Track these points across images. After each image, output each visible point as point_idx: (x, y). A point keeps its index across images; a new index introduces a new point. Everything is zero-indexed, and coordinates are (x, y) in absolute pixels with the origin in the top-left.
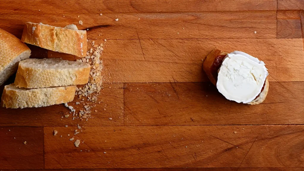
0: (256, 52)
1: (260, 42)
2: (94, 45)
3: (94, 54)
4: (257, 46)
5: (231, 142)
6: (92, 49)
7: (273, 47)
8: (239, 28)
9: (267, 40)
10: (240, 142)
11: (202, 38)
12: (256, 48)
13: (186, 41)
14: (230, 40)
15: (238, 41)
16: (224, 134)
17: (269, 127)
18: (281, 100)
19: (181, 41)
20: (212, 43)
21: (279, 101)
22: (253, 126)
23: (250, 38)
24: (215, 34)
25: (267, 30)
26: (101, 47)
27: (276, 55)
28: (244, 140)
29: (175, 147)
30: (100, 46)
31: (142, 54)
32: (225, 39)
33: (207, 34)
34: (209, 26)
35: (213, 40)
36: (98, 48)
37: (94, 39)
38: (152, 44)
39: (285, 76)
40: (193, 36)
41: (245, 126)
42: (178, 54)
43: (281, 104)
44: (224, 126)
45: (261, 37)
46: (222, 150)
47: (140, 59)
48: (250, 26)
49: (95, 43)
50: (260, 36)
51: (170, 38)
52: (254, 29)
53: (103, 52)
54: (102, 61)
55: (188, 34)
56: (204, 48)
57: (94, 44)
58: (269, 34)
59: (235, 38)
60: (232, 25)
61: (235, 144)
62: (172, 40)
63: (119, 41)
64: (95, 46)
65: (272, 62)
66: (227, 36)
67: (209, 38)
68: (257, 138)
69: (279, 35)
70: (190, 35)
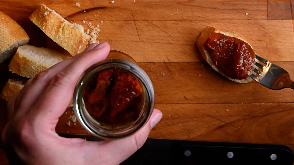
0: (248, 33)
1: (251, 23)
2: (90, 27)
3: (91, 35)
4: (248, 27)
5: (223, 120)
6: (88, 30)
7: (263, 28)
8: (231, 10)
9: (258, 21)
10: (232, 119)
11: (195, 19)
12: (247, 29)
13: (180, 23)
14: (222, 21)
15: (230, 23)
16: (217, 112)
17: (260, 106)
19: (175, 22)
20: (205, 24)
22: (244, 104)
23: (241, 19)
24: (207, 15)
25: (258, 12)
26: (98, 28)
27: (267, 35)
28: (235, 118)
29: (169, 125)
30: (96, 27)
31: (137, 35)
32: (217, 21)
33: (200, 16)
34: (202, 8)
35: (206, 21)
36: (94, 29)
37: (91, 21)
38: (147, 25)
39: (276, 56)
40: (186, 18)
41: (236, 104)
42: (172, 35)
44: (216, 105)
46: (215, 127)
47: (136, 40)
48: (242, 8)
49: (92, 25)
50: (251, 18)
51: (164, 20)
52: (245, 11)
53: (100, 33)
54: (98, 42)
55: (182, 16)
56: (197, 29)
57: (90, 25)
58: (260, 16)
59: (227, 19)
60: (224, 7)
61: (228, 122)
62: (166, 21)
63: (115, 22)
64: (92, 27)
65: (262, 42)
66: (219, 18)
67: (202, 20)
68: (248, 115)
69: (269, 17)
70: (184, 17)
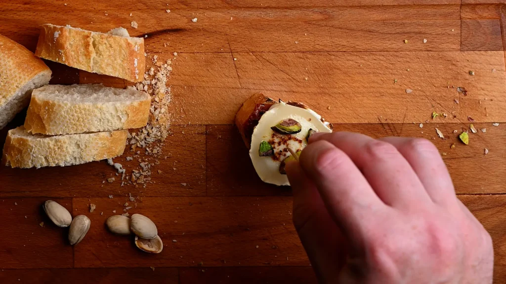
0: (426, 74)
1: (433, 57)
2: (156, 63)
3: (156, 77)
4: (428, 63)
6: (152, 69)
7: (454, 64)
8: (398, 33)
9: (445, 54)
11: (336, 50)
12: (425, 67)
13: (309, 56)
14: (382, 53)
15: (397, 56)
18: (469, 153)
19: (301, 55)
20: (354, 58)
21: (465, 155)
23: (416, 50)
24: (358, 43)
25: (444, 38)
26: (168, 65)
27: (459, 78)
29: (291, 232)
30: (166, 63)
31: (237, 76)
32: (374, 53)
33: (345, 43)
34: (348, 31)
35: (355, 54)
36: (163, 67)
37: (157, 53)
38: (252, 61)
39: (475, 114)
40: (321, 47)
42: (296, 77)
43: (467, 159)
45: (434, 50)
47: (234, 86)
48: (417, 30)
49: (159, 59)
50: (432, 48)
51: (282, 51)
52: (423, 36)
53: (172, 73)
54: (169, 88)
55: (313, 44)
56: (340, 67)
57: (156, 61)
58: (448, 44)
59: (392, 50)
60: (386, 30)
62: (286, 54)
63: (198, 55)
64: (158, 64)
65: (452, 90)
66: (378, 48)
67: (349, 50)
69: (464, 46)
70: (317, 46)
